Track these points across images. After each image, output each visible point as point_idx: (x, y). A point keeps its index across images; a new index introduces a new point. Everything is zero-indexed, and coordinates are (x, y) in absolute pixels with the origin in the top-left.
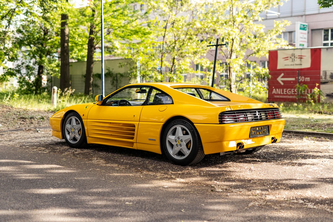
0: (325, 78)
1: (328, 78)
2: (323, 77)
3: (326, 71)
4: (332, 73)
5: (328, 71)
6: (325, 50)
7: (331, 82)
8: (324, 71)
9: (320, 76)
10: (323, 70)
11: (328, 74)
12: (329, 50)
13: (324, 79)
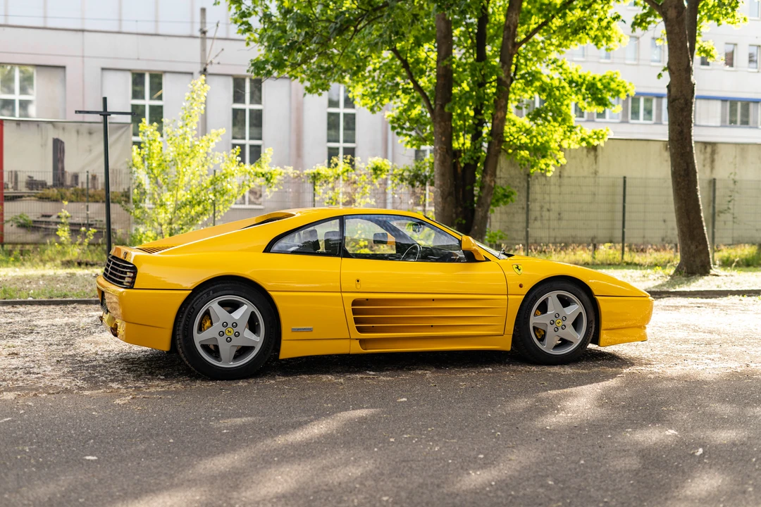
0: (15, 187)
1: (22, 188)
2: (10, 186)
3: (16, 172)
4: (30, 177)
5: (20, 171)
6: (14, 125)
7: (29, 196)
8: (11, 172)
9: (2, 183)
10: (10, 170)
11: (23, 178)
12: (22, 125)
13: (11, 190)
